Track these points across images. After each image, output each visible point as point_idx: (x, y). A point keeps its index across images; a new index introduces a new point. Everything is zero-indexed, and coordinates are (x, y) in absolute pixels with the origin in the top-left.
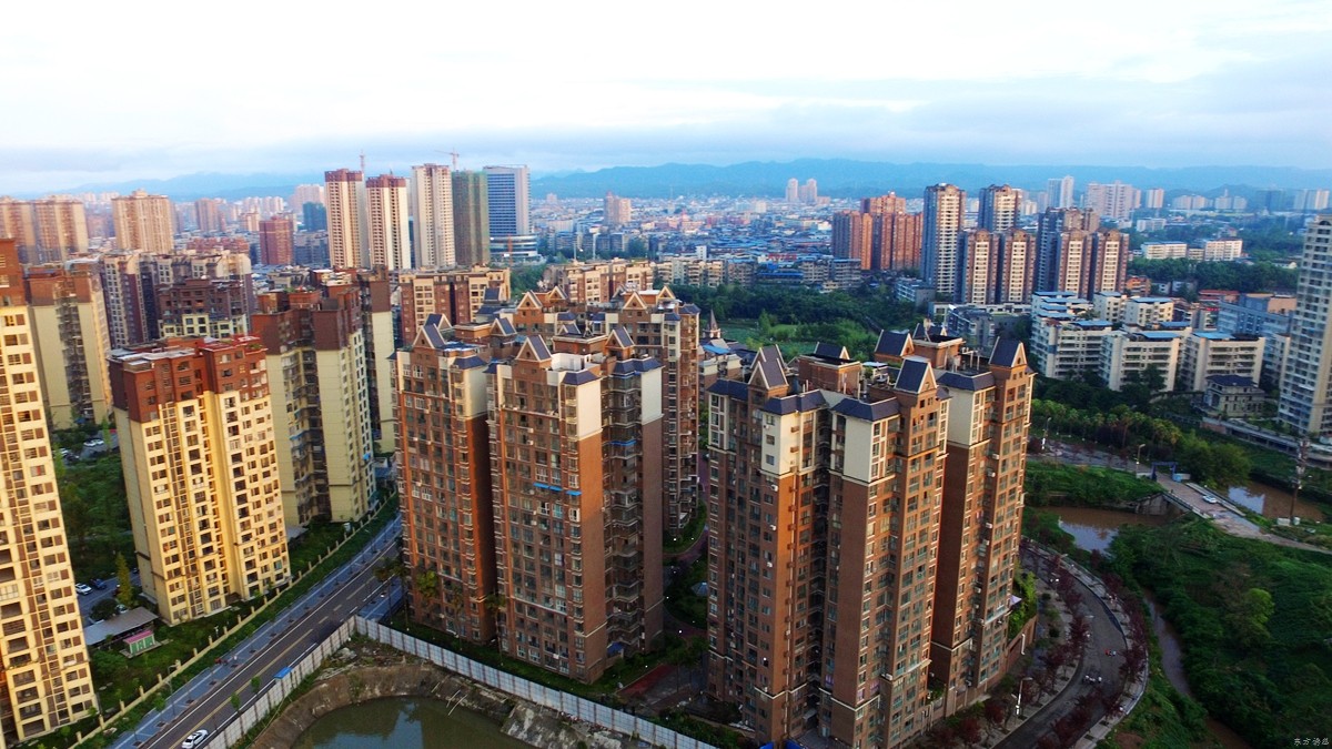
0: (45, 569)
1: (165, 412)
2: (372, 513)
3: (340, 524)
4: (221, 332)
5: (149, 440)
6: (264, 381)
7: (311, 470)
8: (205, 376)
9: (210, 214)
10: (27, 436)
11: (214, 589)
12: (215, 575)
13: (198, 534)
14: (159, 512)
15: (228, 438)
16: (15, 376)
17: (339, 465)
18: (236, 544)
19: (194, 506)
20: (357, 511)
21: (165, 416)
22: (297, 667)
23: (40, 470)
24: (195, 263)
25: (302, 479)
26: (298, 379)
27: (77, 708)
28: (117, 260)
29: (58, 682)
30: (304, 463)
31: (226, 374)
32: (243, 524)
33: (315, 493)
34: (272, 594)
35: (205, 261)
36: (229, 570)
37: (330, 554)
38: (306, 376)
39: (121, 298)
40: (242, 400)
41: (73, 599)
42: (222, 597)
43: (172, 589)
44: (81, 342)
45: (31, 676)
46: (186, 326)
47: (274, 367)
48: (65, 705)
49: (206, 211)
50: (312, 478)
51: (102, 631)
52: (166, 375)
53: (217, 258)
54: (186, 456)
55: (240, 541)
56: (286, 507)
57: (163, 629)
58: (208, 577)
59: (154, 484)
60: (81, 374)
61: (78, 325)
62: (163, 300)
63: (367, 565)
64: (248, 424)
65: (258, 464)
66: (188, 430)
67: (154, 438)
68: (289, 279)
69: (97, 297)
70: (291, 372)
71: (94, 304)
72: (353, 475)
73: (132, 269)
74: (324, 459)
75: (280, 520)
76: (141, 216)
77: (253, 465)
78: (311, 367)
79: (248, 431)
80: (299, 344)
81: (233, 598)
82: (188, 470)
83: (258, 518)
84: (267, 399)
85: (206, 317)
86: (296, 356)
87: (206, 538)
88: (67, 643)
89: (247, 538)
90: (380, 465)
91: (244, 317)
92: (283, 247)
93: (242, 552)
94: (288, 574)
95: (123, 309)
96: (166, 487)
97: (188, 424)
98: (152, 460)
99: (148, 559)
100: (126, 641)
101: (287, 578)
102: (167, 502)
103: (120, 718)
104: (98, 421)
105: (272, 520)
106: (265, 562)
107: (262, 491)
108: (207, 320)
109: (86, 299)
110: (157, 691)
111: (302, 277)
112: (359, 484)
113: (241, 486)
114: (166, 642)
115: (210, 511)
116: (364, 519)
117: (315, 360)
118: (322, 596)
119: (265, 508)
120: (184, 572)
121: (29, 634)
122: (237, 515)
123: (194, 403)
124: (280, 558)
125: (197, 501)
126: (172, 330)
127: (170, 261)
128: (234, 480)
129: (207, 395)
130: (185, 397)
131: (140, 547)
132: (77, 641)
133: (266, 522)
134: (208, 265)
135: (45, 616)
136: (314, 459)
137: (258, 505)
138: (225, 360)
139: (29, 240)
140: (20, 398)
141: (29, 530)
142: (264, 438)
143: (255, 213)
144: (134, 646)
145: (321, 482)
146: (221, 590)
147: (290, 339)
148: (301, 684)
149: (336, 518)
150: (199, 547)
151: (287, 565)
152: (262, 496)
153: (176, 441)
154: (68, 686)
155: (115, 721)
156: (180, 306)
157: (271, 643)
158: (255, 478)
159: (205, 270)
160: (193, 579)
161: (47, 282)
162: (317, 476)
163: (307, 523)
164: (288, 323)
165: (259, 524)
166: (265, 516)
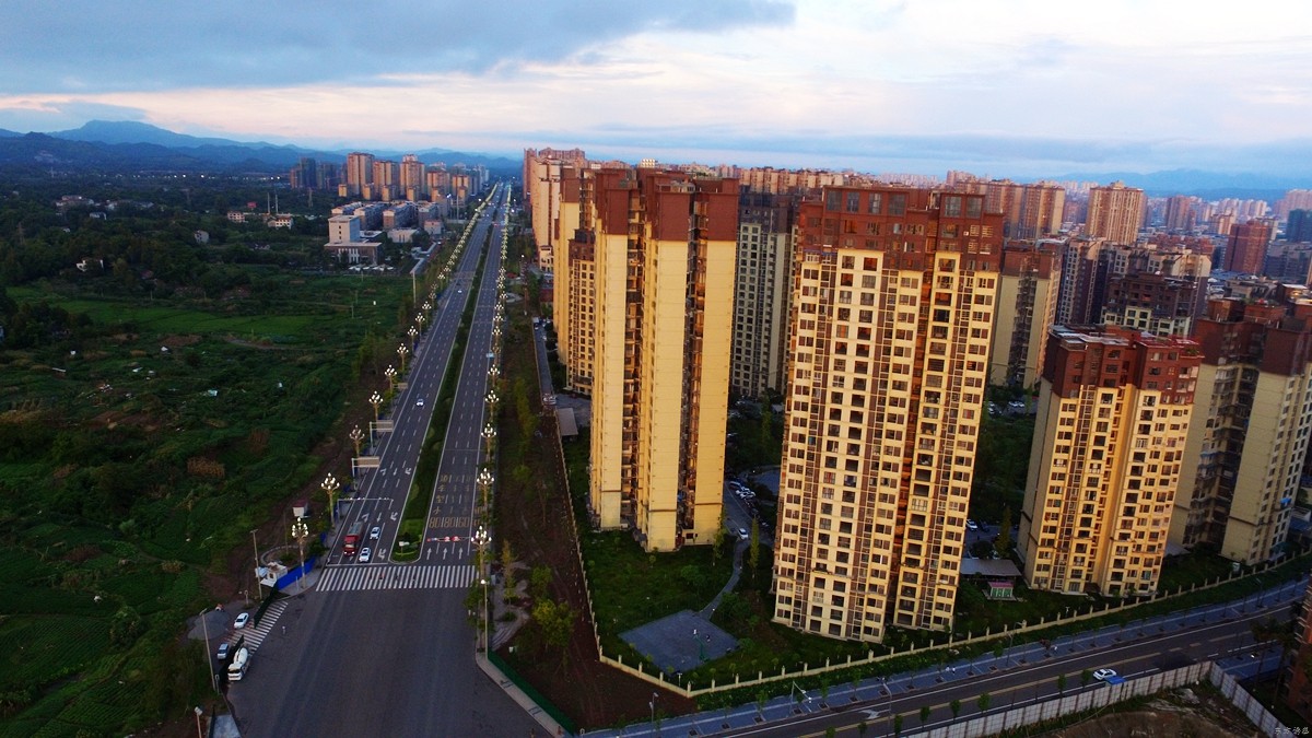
0: (951, 498)
1: (1084, 394)
2: (1271, 564)
3: (1228, 562)
4: (1160, 329)
5: (1063, 414)
6: (1191, 388)
7: (1214, 493)
8: (1133, 369)
9: (1181, 212)
10: (970, 383)
11: (1077, 571)
12: (1083, 559)
13: (1080, 516)
14: (1052, 483)
15: (1136, 435)
16: (974, 330)
17: (1249, 497)
18: (1112, 539)
19: (1084, 488)
20: (1254, 555)
21: (1084, 397)
22: (1131, 682)
23: (970, 414)
24: (1153, 258)
25: (1200, 500)
26: (1231, 395)
27: (938, 620)
28: (1081, 244)
29: (931, 592)
30: (1208, 484)
31: (1154, 372)
32: (1124, 522)
33: (1210, 519)
34: (1130, 600)
35: (1163, 258)
36: (1097, 560)
37: (1206, 587)
38: (1239, 395)
39: (1075, 280)
40: (1162, 402)
41: (961, 530)
42: (1082, 582)
43: (1041, 557)
44: (1031, 313)
45: (914, 578)
46: (1127, 317)
47: (1206, 378)
48: (930, 613)
49: (1178, 208)
50: (1212, 503)
51: (975, 567)
52: (1096, 358)
53: (1177, 256)
54: (1092, 440)
55: (1116, 537)
56: (1173, 521)
57: (1022, 587)
58: (1076, 558)
59: (1055, 455)
60: (1023, 341)
61: (1033, 298)
62: (1113, 288)
63: (1246, 616)
64: (1161, 427)
65: (1159, 469)
66: (1100, 416)
67: (1068, 415)
68: (1250, 289)
69: (1055, 276)
70: (1223, 386)
71: (1051, 282)
72: (1261, 515)
73: (1092, 255)
74: (1233, 487)
75: (1164, 532)
76: (1113, 207)
77: (1154, 469)
78: (1248, 388)
79: (1159, 434)
80: (1241, 360)
81: (1092, 587)
82: (1089, 454)
83: (1142, 522)
84: (1189, 407)
85: (1149, 312)
86: (1234, 372)
87: (1086, 522)
88: (947, 564)
89: (1124, 537)
90: (1298, 515)
91: (1188, 320)
92: (1252, 254)
93: (1114, 548)
94: (1154, 588)
95: (1074, 290)
96: (1065, 462)
97: (1102, 410)
98: (1061, 433)
99: (1030, 521)
100: (991, 584)
101: (1151, 591)
102: (1062, 477)
103: (965, 645)
104: (1026, 387)
105: (1155, 530)
106: (1134, 567)
107: (1154, 496)
108: (1149, 316)
109: (1046, 276)
110: (1000, 638)
111: (1267, 289)
112: (1265, 527)
113: (1134, 484)
114: (1020, 600)
115: (1098, 498)
116: (1260, 567)
117: (1255, 381)
118: (1183, 625)
119: (1152, 515)
120: (1056, 545)
121: (924, 544)
122: (1121, 512)
123: (1114, 392)
124: (1151, 569)
125: (1088, 485)
126: (1113, 319)
127: (1129, 252)
128: (1129, 477)
129: (1128, 388)
130: (1107, 384)
131: (1027, 508)
132: (954, 566)
133: (1148, 528)
134: (1165, 262)
135: (939, 535)
136: (1221, 483)
137: (1146, 509)
138: (1156, 357)
139: (1014, 218)
140: (973, 350)
141: (948, 460)
142: (1173, 445)
143: (1230, 215)
144: (995, 590)
145: (1222, 510)
146: (1084, 576)
147: (1233, 352)
148: (1129, 700)
149: (1225, 552)
150: (1077, 528)
151: (1156, 580)
152: (1152, 502)
153: (1087, 423)
154: (938, 599)
155: (961, 645)
156: (1127, 297)
157: (1114, 646)
158: (1151, 482)
159: (1161, 267)
160: (1062, 555)
161: (1018, 255)
162: (1218, 502)
163: (1191, 545)
164: (1235, 335)
165: (1141, 528)
166: (1149, 523)
